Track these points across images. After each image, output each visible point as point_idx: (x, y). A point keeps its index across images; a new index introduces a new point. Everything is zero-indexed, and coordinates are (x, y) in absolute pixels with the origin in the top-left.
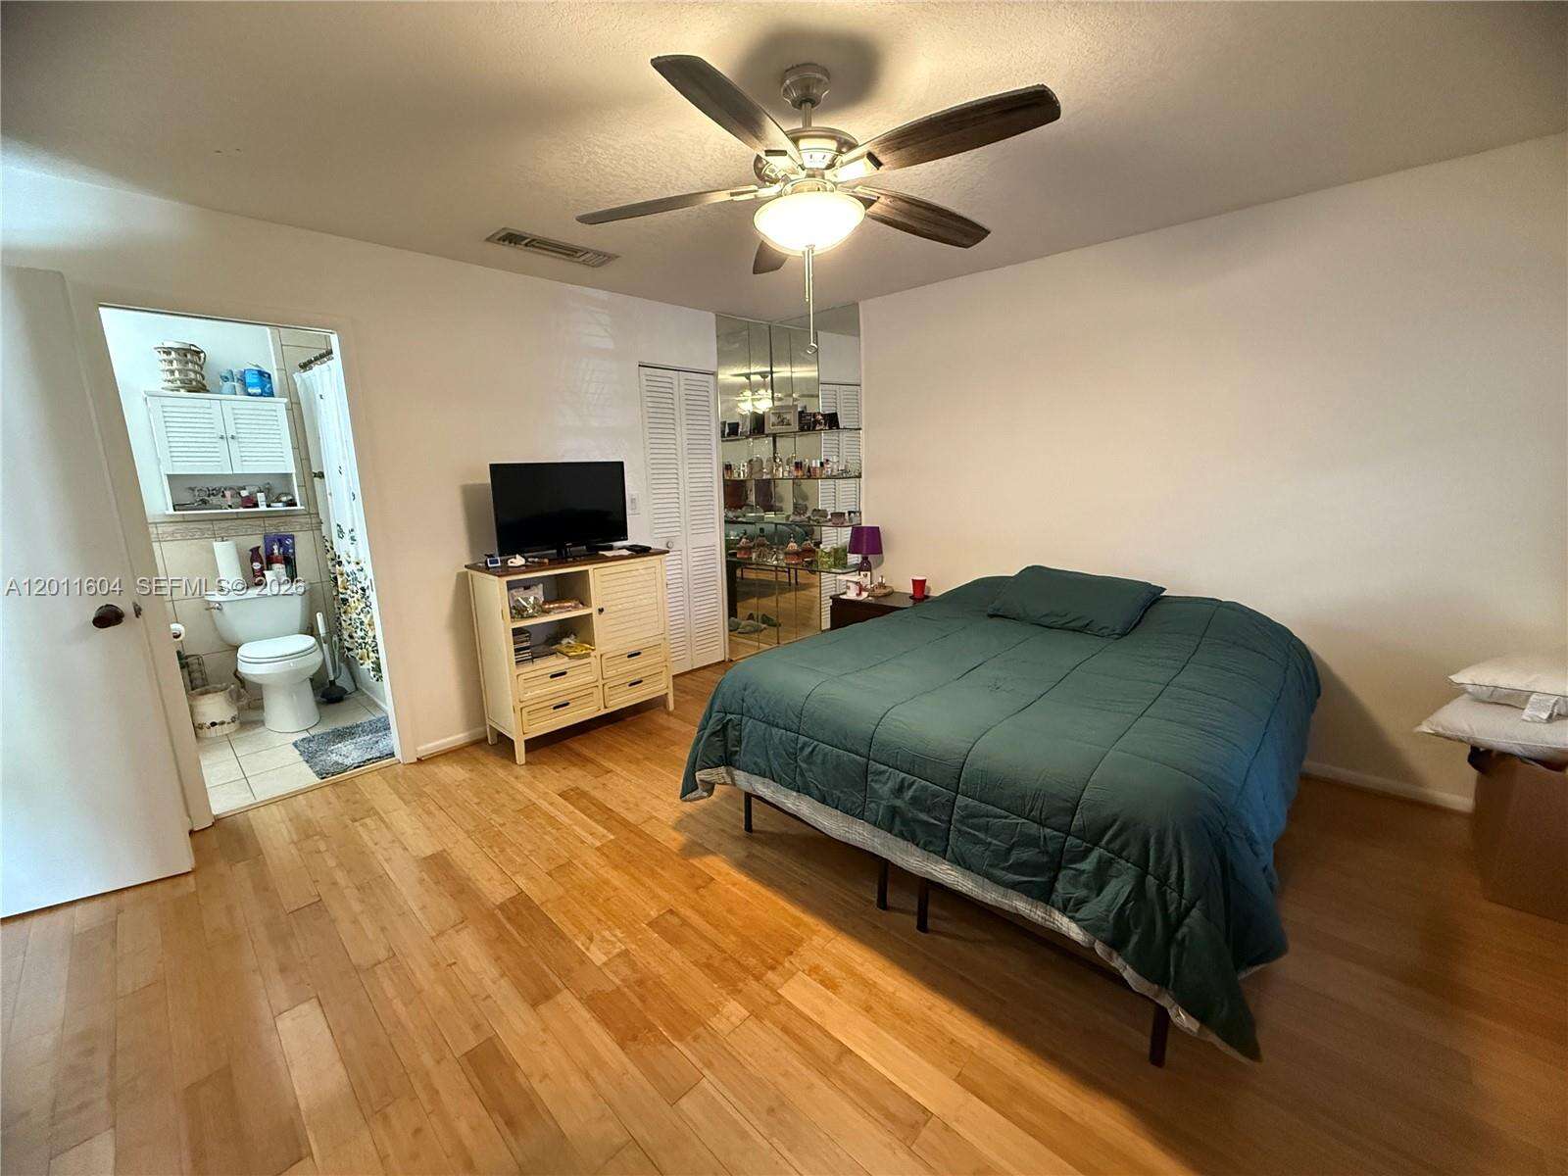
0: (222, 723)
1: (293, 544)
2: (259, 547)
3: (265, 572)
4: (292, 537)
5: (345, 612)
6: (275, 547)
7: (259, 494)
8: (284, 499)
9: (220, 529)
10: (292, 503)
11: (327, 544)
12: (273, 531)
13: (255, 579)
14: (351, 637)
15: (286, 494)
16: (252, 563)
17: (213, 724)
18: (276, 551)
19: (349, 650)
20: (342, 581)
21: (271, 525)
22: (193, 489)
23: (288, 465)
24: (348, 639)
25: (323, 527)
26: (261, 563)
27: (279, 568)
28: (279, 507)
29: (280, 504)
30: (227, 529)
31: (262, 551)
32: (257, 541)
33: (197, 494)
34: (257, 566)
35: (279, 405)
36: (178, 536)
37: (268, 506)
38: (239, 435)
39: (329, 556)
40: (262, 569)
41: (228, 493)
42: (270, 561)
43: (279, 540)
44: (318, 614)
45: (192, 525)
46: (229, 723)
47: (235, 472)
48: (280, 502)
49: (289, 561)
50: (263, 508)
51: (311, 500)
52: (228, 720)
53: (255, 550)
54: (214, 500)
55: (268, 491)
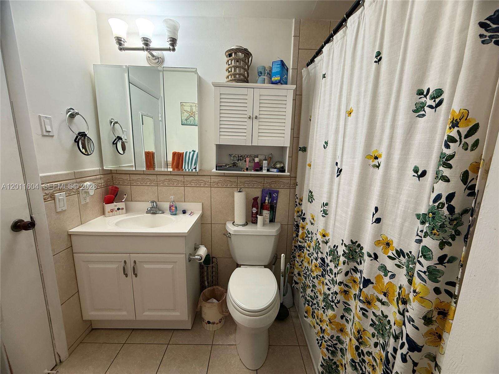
0: (214, 323)
1: (277, 196)
2: (259, 197)
3: (258, 216)
4: (277, 192)
5: (299, 256)
6: (267, 198)
7: (264, 162)
8: (278, 166)
9: (241, 182)
10: (282, 170)
11: (297, 200)
12: (267, 186)
13: (252, 219)
14: (299, 274)
15: (280, 162)
16: (252, 208)
17: (209, 322)
18: (267, 201)
19: (296, 283)
20: (303, 233)
21: (267, 183)
22: (230, 155)
23: (285, 141)
24: (297, 275)
25: (297, 187)
26: (257, 209)
27: (266, 213)
28: (274, 172)
29: (275, 170)
30: (244, 183)
31: (259, 201)
32: (257, 193)
33: (232, 158)
34: (254, 210)
35: (288, 91)
36: (220, 185)
37: (268, 170)
38: (261, 116)
39: (296, 209)
40: (257, 213)
41: (248, 160)
42: (263, 207)
43: (270, 193)
44: (282, 255)
45: (228, 179)
46: (217, 324)
47: (253, 145)
48: (275, 168)
49: (272, 208)
50: (264, 172)
51: (294, 167)
52: (217, 321)
53: (256, 199)
54: (240, 164)
55: (269, 159)
